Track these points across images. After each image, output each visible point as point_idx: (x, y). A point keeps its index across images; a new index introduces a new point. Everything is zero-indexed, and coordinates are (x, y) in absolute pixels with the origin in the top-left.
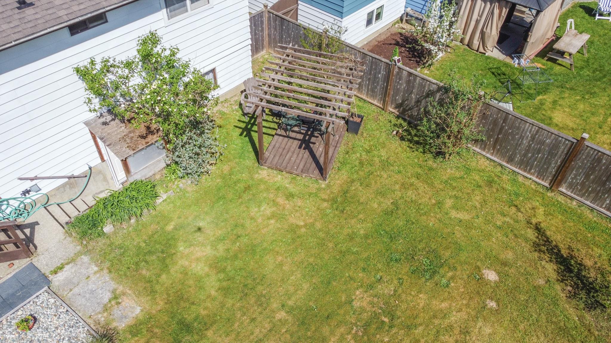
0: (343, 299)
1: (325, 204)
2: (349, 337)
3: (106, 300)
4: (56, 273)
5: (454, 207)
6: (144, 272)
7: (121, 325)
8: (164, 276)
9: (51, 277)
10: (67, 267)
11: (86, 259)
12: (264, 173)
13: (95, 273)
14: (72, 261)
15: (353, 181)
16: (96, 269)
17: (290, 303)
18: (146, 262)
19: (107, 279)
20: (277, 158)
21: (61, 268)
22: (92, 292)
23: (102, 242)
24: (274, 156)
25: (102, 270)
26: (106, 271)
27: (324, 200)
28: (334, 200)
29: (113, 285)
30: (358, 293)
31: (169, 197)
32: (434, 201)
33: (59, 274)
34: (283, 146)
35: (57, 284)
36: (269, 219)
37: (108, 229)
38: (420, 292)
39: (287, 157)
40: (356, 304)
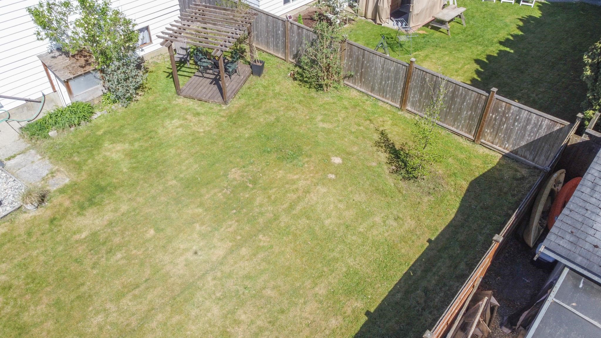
1: (223, 119)
2: (220, 194)
3: (44, 174)
4: (9, 159)
5: (322, 121)
6: (76, 158)
7: (53, 189)
8: (90, 161)
9: (5, 162)
10: (18, 156)
11: (33, 152)
12: (180, 100)
13: (39, 160)
14: (22, 152)
15: (248, 105)
16: (40, 157)
17: (182, 176)
18: (78, 152)
19: (47, 163)
20: (191, 90)
21: (14, 157)
22: (35, 170)
23: (47, 141)
24: (190, 89)
25: (44, 158)
26: (47, 158)
27: (223, 117)
28: (230, 117)
29: (51, 166)
31: (102, 115)
32: (308, 117)
33: (12, 160)
34: (198, 82)
35: (9, 166)
36: (177, 128)
37: (52, 133)
38: (280, 169)
39: (200, 89)
40: (231, 176)
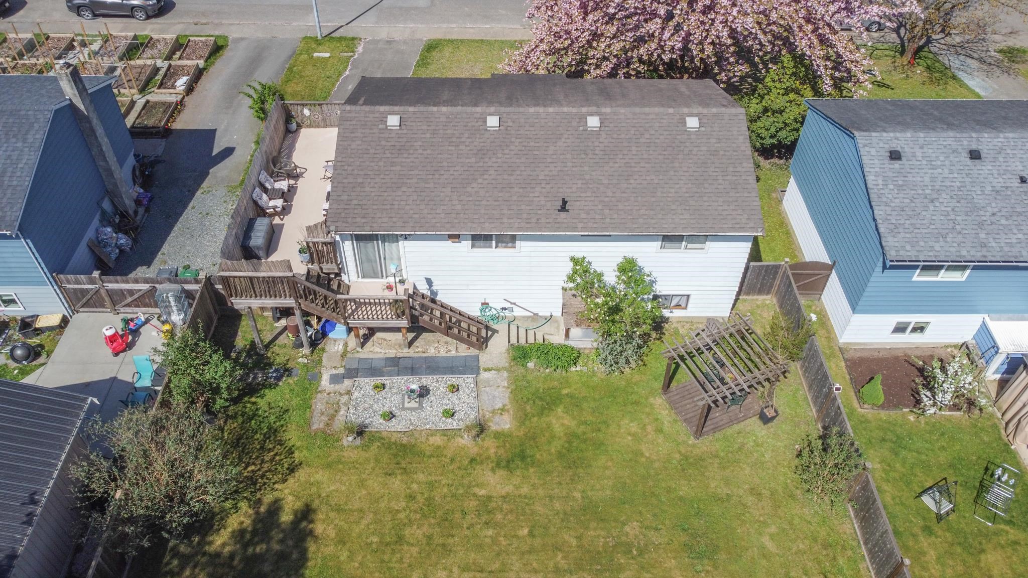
0: (622, 519)
3: (497, 407)
4: (485, 370)
6: (528, 407)
7: (494, 427)
8: (536, 419)
9: (481, 371)
10: (493, 372)
11: (505, 374)
12: (659, 401)
13: (504, 387)
14: (498, 370)
16: (506, 385)
17: (590, 493)
18: (534, 403)
19: (507, 395)
20: (678, 397)
21: (490, 370)
22: (494, 397)
23: (522, 370)
24: (677, 394)
25: (508, 388)
26: (510, 390)
29: (507, 401)
30: (635, 523)
31: (581, 371)
33: (486, 373)
35: (482, 378)
37: (531, 365)
